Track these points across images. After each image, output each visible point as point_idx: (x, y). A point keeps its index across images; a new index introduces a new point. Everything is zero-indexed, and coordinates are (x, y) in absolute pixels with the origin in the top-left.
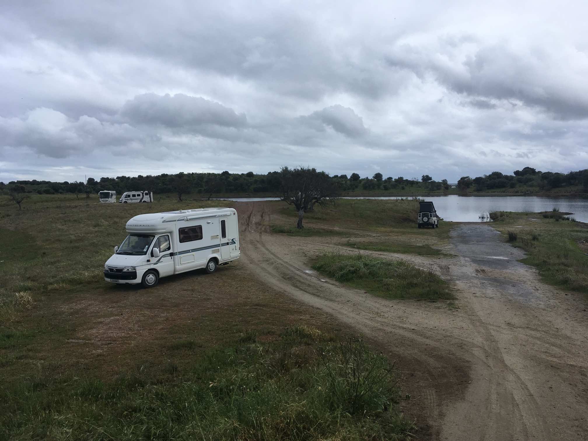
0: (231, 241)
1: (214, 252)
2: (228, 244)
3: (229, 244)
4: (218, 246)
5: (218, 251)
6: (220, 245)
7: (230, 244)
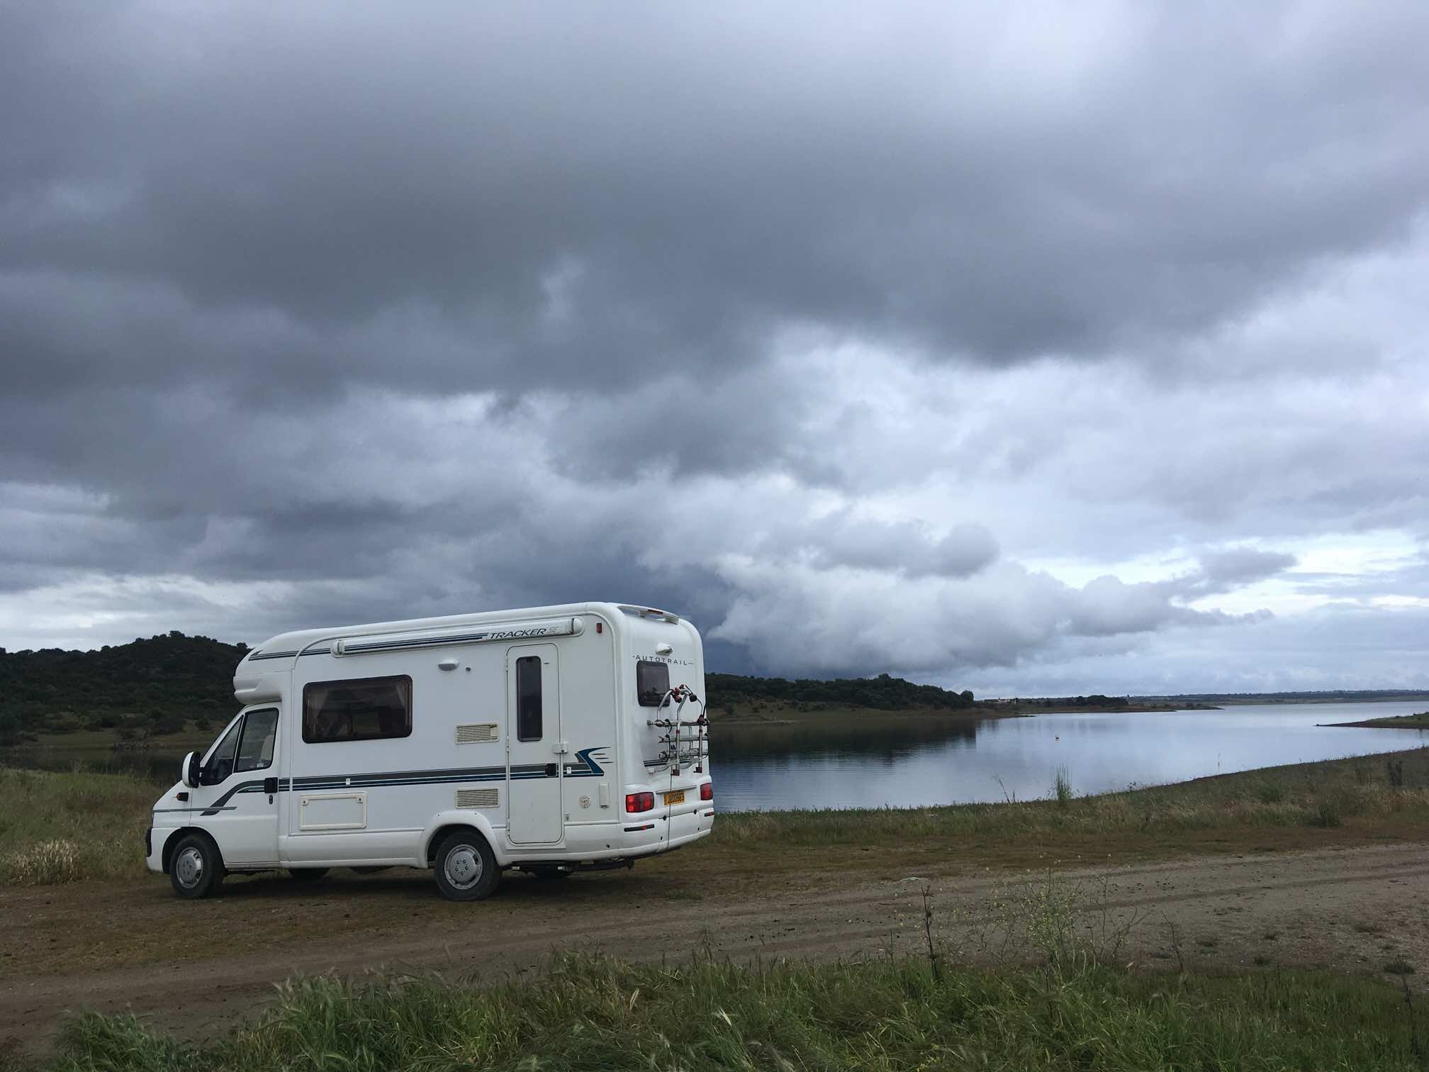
0: (576, 760)
1: (466, 800)
2: (551, 770)
3: (561, 771)
4: (495, 773)
5: (489, 800)
6: (503, 770)
7: (566, 775)
